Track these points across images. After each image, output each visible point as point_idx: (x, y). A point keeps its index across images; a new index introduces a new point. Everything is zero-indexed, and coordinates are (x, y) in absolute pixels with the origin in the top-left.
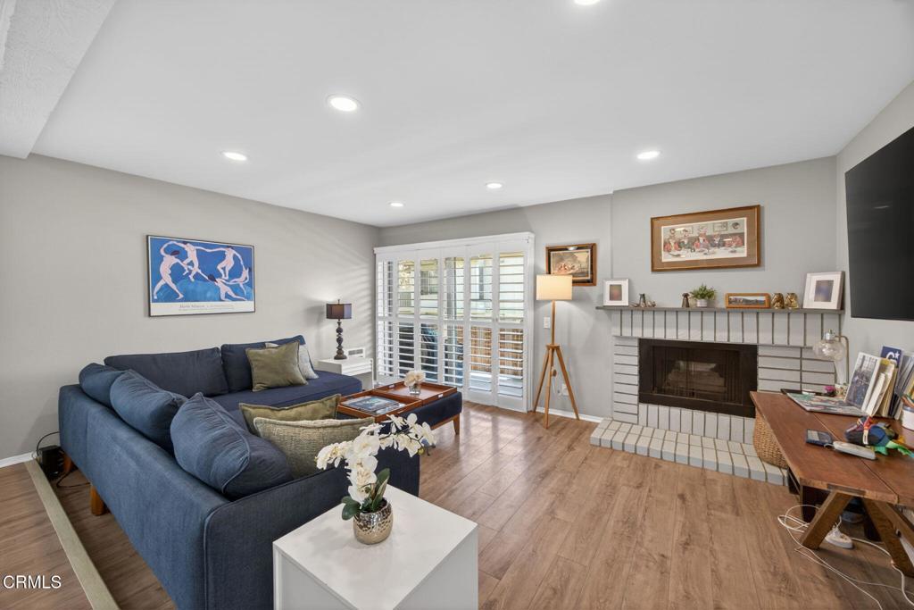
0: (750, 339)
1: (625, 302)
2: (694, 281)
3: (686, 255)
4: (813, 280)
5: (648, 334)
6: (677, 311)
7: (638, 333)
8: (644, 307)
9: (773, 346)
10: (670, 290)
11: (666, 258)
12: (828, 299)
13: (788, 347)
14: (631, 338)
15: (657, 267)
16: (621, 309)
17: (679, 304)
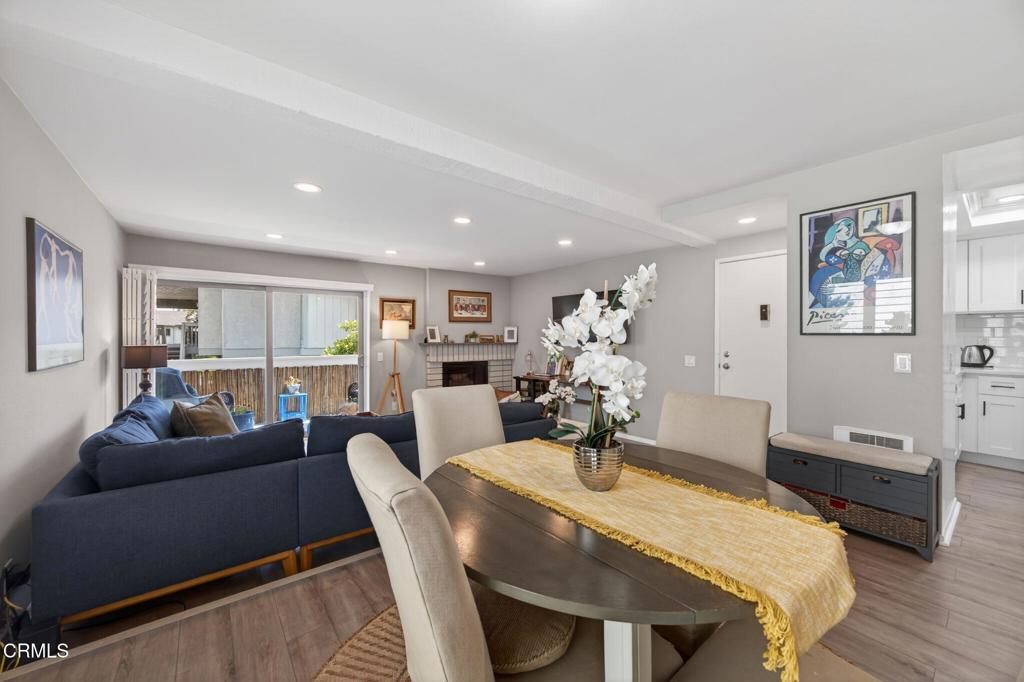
0: (486, 359)
1: (438, 340)
2: (469, 328)
3: (465, 314)
4: (507, 329)
5: (445, 360)
6: (463, 345)
7: (440, 360)
8: (447, 343)
9: (493, 360)
10: (458, 332)
11: (456, 314)
12: (513, 338)
13: (497, 360)
14: (437, 362)
15: (452, 320)
16: (437, 345)
17: (462, 341)
